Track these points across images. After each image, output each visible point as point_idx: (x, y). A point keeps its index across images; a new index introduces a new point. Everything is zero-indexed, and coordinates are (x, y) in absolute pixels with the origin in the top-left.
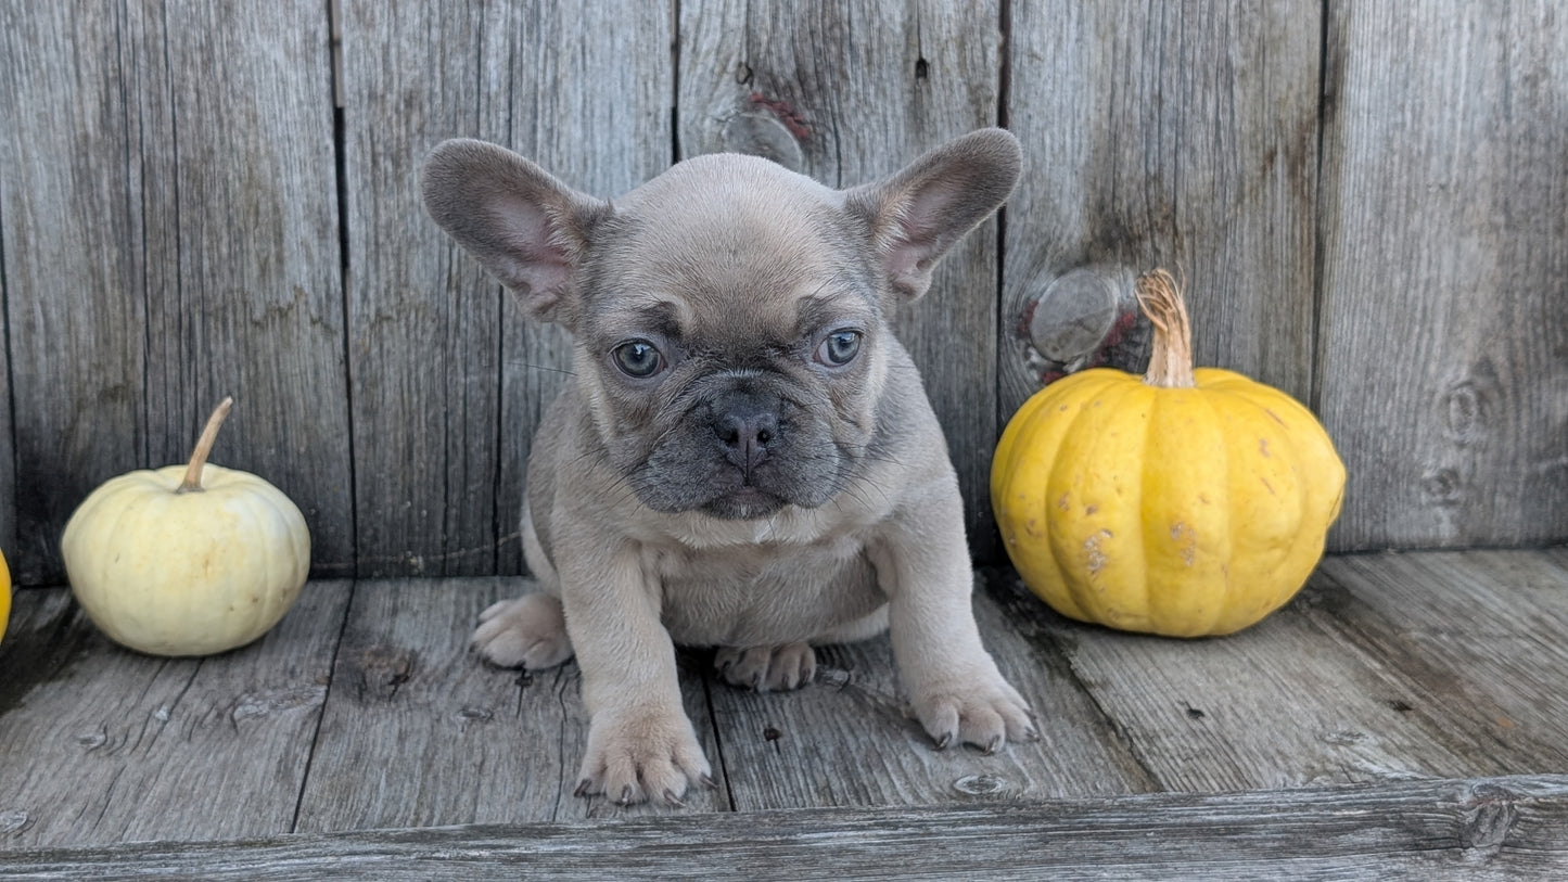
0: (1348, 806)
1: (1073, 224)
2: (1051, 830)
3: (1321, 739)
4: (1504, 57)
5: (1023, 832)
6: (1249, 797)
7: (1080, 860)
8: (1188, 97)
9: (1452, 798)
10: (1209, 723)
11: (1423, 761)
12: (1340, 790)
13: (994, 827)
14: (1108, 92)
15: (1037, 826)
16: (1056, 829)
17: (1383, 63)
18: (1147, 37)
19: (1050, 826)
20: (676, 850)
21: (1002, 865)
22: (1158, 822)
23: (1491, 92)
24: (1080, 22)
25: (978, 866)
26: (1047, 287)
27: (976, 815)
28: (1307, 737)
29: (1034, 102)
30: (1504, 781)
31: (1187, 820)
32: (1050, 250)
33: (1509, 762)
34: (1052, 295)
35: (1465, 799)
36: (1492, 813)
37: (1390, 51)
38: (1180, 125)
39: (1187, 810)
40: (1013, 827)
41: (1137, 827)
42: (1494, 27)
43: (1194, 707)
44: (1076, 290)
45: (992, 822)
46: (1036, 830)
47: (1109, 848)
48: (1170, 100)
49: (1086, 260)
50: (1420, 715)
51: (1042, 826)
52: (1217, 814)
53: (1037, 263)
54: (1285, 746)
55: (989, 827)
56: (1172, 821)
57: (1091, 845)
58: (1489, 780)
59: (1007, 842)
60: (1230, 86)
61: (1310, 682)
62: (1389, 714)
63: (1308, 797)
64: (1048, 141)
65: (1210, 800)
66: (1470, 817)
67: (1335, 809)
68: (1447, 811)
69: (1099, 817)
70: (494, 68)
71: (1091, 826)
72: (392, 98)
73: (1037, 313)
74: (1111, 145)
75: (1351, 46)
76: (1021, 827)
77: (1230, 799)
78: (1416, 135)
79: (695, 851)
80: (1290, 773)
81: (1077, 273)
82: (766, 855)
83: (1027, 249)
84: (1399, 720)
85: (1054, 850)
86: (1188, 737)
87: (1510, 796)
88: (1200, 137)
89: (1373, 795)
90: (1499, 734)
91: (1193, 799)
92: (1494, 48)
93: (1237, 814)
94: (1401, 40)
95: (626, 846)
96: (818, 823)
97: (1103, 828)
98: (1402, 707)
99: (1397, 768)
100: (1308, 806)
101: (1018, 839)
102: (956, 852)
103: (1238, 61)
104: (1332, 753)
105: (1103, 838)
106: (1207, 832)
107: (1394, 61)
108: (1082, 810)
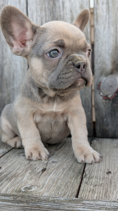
1: (109, 66)
2: (26, 206)
5: (17, 206)
6: (99, 202)
10: (110, 175)
13: (8, 203)
14: (115, 38)
15: (21, 205)
16: (27, 206)
19: (26, 205)
22: (61, 208)
24: (109, 23)
26: (104, 79)
27: (7, 198)
29: (100, 41)
31: (71, 209)
32: (104, 71)
34: (105, 81)
39: (74, 205)
40: (14, 204)
41: (54, 209)
43: (110, 171)
44: (110, 79)
45: (8, 201)
46: (21, 206)
49: (112, 73)
51: (23, 205)
52: (83, 208)
53: (101, 74)
55: (6, 203)
56: (66, 208)
59: (12, 209)
64: (103, 48)
65: (84, 202)
73: (102, 85)
76: (16, 204)
77: (92, 203)
81: (110, 76)
83: (99, 71)
86: (101, 179)
93: (90, 208)
97: (43, 208)
101: (16, 208)
108: (40, 201)
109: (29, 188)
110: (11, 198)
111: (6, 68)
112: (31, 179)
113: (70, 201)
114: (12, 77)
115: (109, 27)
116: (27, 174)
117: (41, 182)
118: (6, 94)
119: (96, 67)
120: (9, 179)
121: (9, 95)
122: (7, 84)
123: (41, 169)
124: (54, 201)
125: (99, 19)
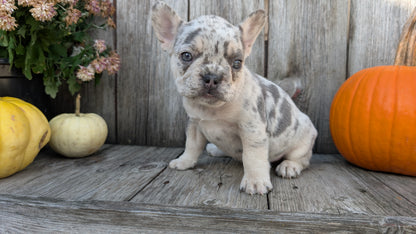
0: (334, 221)
1: (285, 67)
3: (333, 198)
4: (399, 27)
7: (230, 230)
8: (313, 37)
9: (377, 222)
10: (298, 190)
11: (368, 208)
12: (332, 215)
14: (293, 35)
17: (365, 29)
18: (303, 21)
20: (92, 211)
21: (201, 229)
23: (395, 36)
24: (286, 18)
25: (192, 229)
27: (195, 210)
28: (329, 197)
29: (275, 37)
30: (399, 218)
32: (279, 73)
33: (401, 212)
35: (382, 223)
36: (393, 230)
37: (367, 25)
38: (311, 43)
39: (271, 216)
42: (396, 20)
43: (296, 186)
44: (286, 83)
45: (198, 213)
47: (240, 228)
48: (309, 37)
49: (288, 76)
50: (369, 193)
53: (276, 77)
54: (320, 200)
57: (234, 225)
58: (392, 217)
60: (324, 34)
61: (335, 182)
62: (358, 193)
63: (319, 216)
64: (278, 47)
65: (282, 214)
66: (384, 231)
67: (328, 221)
68: (374, 227)
69: (237, 216)
70: (149, 28)
71: (234, 218)
72: (127, 35)
74: (294, 47)
75: (357, 24)
78: (375, 47)
79: (98, 212)
80: (318, 208)
81: (286, 79)
82: (120, 216)
84: (361, 195)
85: (221, 226)
86: (289, 194)
87: (401, 224)
88: (317, 46)
89: (345, 218)
90: (397, 201)
91: (276, 213)
92: (396, 25)
94: (370, 23)
95: (76, 208)
96: (141, 207)
98: (363, 191)
99: (358, 210)
100: (318, 219)
102: (185, 223)
103: (326, 28)
104: (335, 203)
105: (237, 223)
106: (277, 225)
107: (369, 28)
108: (233, 212)
109: (213, 202)
110: (200, 210)
111: (160, 66)
112: (210, 193)
113: (265, 213)
114: (166, 76)
115: (286, 22)
116: (203, 189)
117: (223, 196)
118: (159, 97)
119: (270, 68)
120: (185, 193)
121: (162, 98)
122: (160, 85)
123: (216, 184)
124: (248, 213)
125: (275, 12)
